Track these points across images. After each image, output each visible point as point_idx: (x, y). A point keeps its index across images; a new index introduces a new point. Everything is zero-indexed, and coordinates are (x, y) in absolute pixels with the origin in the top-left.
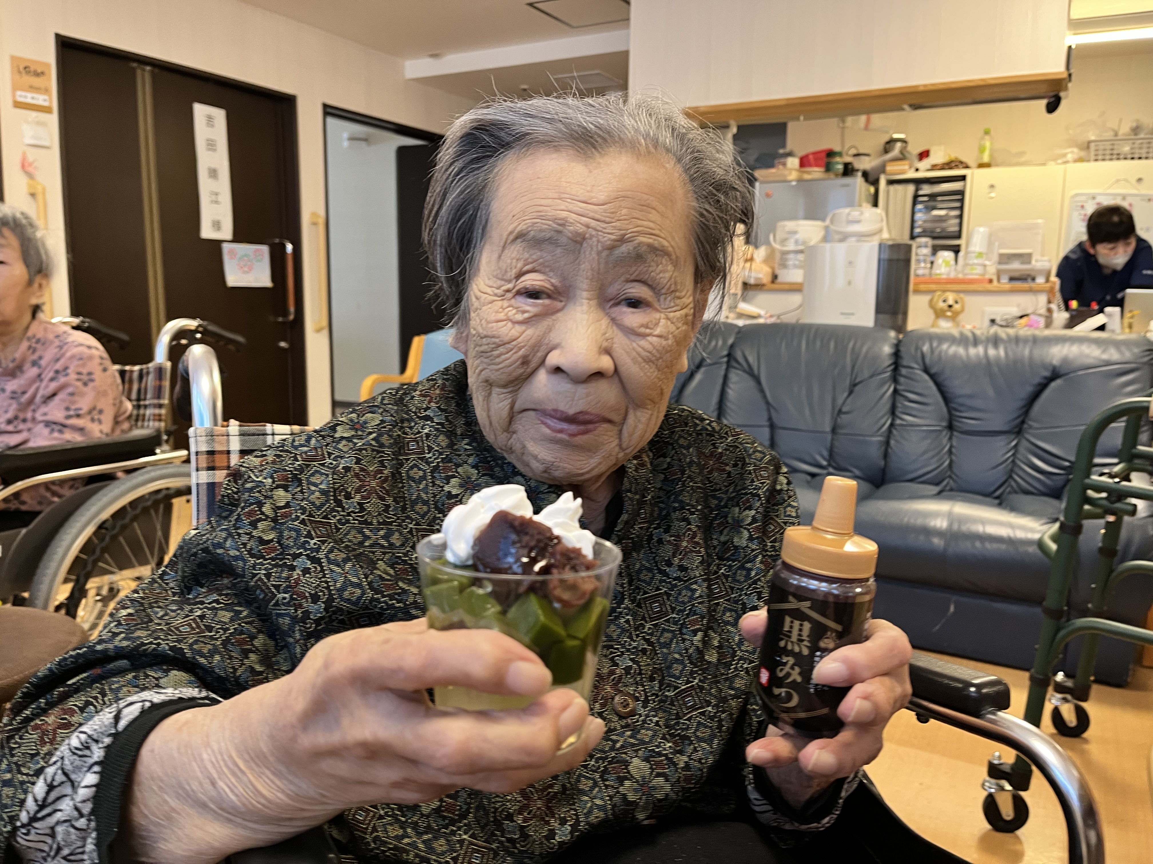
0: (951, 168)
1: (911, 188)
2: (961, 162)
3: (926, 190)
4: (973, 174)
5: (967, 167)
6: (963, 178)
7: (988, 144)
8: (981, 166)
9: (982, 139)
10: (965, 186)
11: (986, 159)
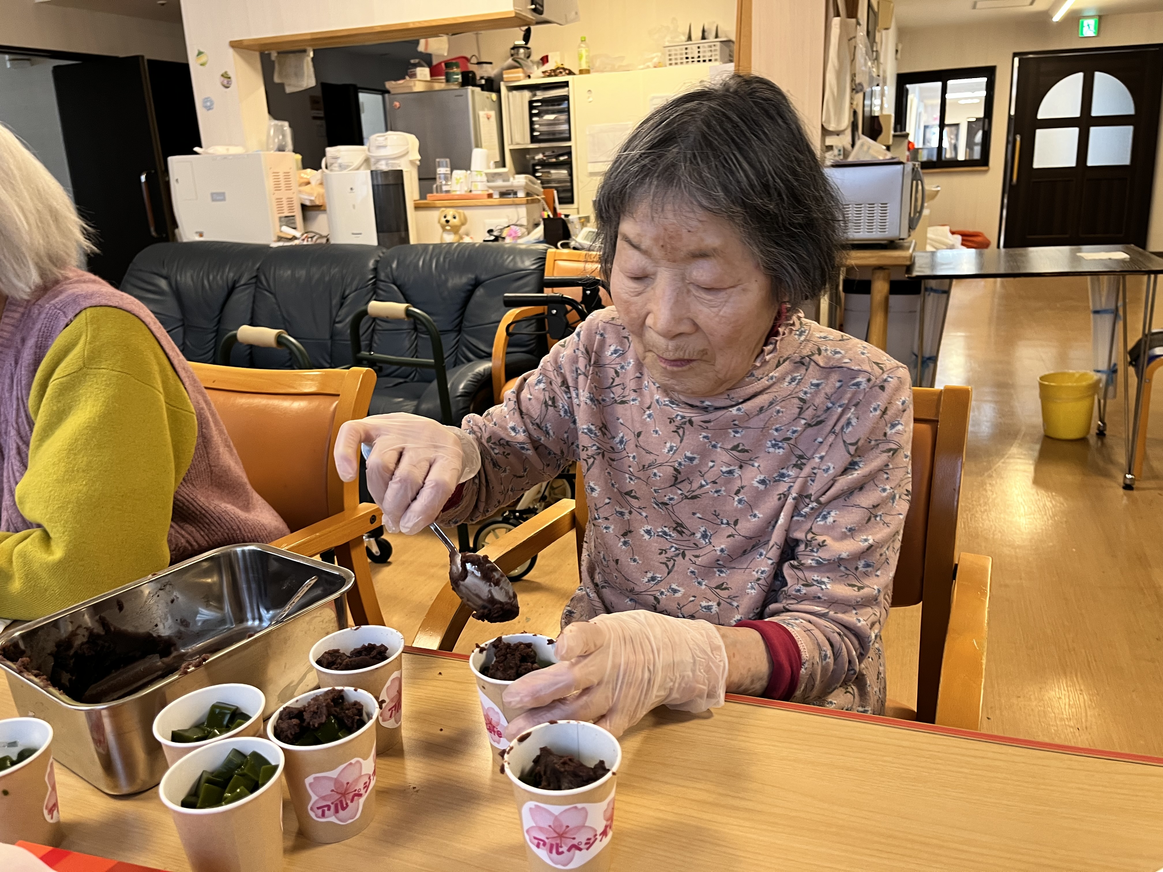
0: (556, 75)
1: (527, 95)
2: (565, 69)
3: (540, 95)
4: (573, 79)
5: (571, 73)
6: (566, 84)
7: (584, 52)
8: (581, 72)
9: (580, 47)
10: (568, 91)
11: (584, 67)
